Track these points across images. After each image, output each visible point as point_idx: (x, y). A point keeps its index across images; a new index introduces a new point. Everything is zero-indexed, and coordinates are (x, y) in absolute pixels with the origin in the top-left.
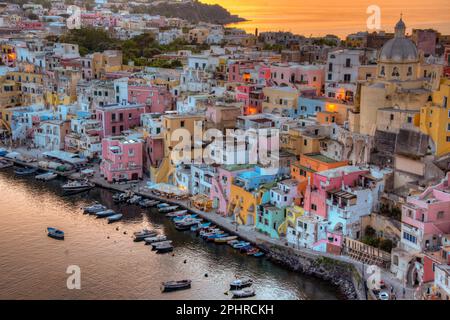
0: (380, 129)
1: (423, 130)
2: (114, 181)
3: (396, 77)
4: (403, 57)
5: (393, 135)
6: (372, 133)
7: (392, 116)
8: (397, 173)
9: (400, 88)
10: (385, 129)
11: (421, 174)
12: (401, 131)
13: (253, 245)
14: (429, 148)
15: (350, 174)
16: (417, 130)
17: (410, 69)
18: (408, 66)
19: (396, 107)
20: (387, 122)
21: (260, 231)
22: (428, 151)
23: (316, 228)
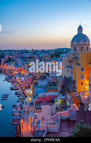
3: (75, 52)
4: (78, 42)
7: (68, 70)
10: (66, 76)
14: (75, 88)
16: (73, 77)
20: (67, 73)
22: (75, 90)
23: (31, 119)
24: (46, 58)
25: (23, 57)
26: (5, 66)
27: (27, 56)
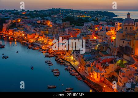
1: (131, 47)
2: (58, 54)
3: (126, 30)
4: (129, 24)
5: (124, 47)
6: (118, 46)
7: (124, 42)
8: (124, 60)
9: (127, 33)
10: (121, 46)
11: (130, 61)
12: (126, 46)
13: (81, 76)
14: (133, 52)
15: (109, 58)
16: (130, 46)
17: (131, 27)
18: (131, 26)
19: (125, 39)
20: (122, 43)
21: (85, 72)
22: (133, 53)
23: (97, 74)
24: (66, 25)
25: (32, 23)
26: (10, 33)
27: (38, 22)
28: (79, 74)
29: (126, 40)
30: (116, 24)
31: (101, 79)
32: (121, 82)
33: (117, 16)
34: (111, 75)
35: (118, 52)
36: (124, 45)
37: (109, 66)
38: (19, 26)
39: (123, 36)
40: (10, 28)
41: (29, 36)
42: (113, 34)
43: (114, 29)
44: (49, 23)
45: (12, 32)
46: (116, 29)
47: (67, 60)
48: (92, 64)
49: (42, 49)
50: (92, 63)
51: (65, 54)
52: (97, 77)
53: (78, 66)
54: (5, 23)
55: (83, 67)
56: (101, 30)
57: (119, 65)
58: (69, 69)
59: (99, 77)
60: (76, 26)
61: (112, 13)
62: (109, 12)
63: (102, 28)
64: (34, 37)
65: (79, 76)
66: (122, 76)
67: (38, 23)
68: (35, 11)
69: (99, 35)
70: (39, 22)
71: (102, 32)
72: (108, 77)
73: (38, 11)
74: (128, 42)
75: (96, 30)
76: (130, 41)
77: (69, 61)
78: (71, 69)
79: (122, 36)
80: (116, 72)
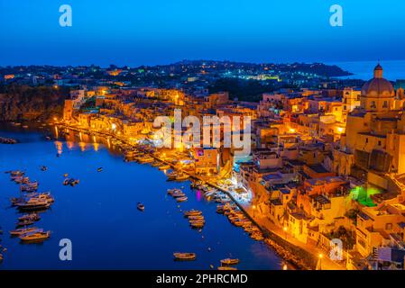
0: (358, 148)
1: (388, 151)
2: (199, 173)
3: (373, 109)
5: (368, 154)
6: (353, 151)
7: (367, 139)
8: (369, 185)
9: (375, 117)
10: (362, 149)
11: (386, 188)
12: (373, 151)
13: (261, 229)
14: (393, 167)
17: (385, 102)
18: (384, 99)
19: (372, 133)
20: (363, 144)
21: (269, 219)
22: (393, 169)
23: (301, 223)
24: (218, 101)
25: (135, 97)
26: (82, 122)
27: (148, 94)
28: (254, 224)
29: (373, 135)
30: (345, 95)
31: (312, 237)
32: (363, 244)
33: (347, 74)
34: (338, 225)
35: (354, 167)
36: (369, 148)
37: (329, 202)
38: (104, 105)
39: (365, 124)
40: (80, 112)
41: (128, 130)
42: (338, 120)
43: (341, 108)
44: (177, 96)
45: (86, 120)
46: (345, 108)
47: (223, 188)
48: (287, 198)
49: (161, 161)
50: (285, 196)
51: (216, 173)
52: (301, 232)
53: (252, 203)
54: (69, 97)
55: (263, 204)
56: (306, 112)
57: (357, 200)
58: (228, 211)
59: (305, 230)
60: (242, 102)
61: (335, 67)
62: (326, 64)
63: (310, 106)
64: (139, 132)
65: (255, 229)
66: (368, 229)
67: (150, 98)
68: (142, 67)
69: (302, 125)
70: (153, 95)
71: (310, 116)
72: (329, 231)
73: (149, 68)
74: (379, 139)
75: (294, 111)
76: (385, 137)
77: (226, 190)
78: (232, 211)
79: (362, 125)
80: (350, 217)
